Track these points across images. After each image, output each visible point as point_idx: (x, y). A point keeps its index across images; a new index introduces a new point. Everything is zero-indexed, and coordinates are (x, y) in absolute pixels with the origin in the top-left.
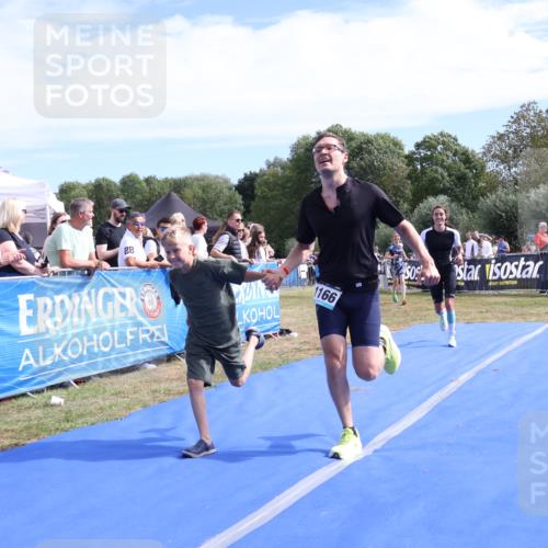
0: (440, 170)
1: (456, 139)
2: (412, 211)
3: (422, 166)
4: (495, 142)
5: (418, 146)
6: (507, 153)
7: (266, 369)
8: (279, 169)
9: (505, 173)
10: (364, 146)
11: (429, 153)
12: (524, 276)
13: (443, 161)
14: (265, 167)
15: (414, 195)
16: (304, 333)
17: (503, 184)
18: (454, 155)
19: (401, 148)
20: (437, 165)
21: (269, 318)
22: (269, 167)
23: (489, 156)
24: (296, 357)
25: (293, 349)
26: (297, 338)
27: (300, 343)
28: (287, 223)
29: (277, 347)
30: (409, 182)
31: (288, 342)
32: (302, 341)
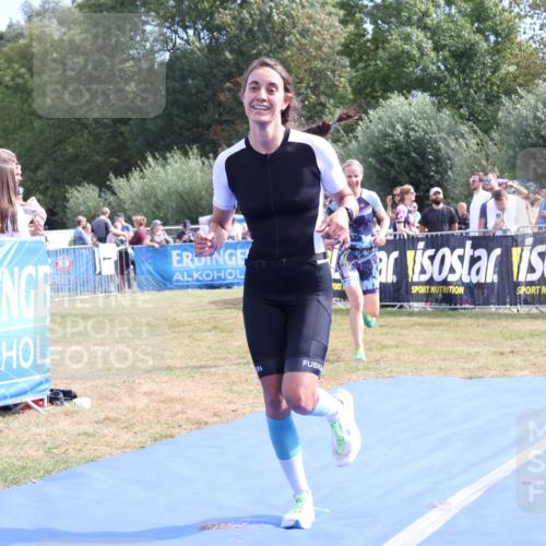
0: (418, 35)
3: (377, 30)
7: (15, 482)
13: (426, 14)
14: (20, 19)
15: (358, 91)
16: (104, 397)
20: (409, 22)
21: (26, 365)
22: (30, 18)
23: (525, 5)
24: (86, 453)
25: (79, 435)
26: (90, 410)
27: (97, 422)
28: (71, 150)
29: (43, 430)
30: (346, 61)
31: (69, 420)
32: (102, 416)
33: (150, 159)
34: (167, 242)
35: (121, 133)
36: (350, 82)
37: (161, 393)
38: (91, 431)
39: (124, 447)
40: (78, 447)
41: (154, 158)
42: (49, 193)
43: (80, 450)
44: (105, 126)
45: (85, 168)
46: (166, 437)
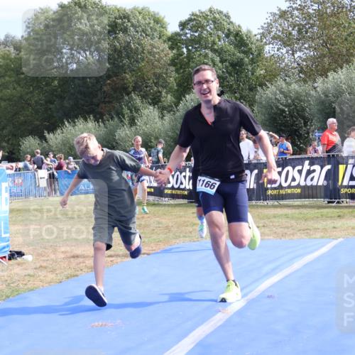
1: (228, 17)
2: (177, 104)
3: (188, 50)
4: (275, 21)
5: (183, 25)
6: (290, 34)
8: (12, 49)
9: (288, 58)
10: (119, 21)
11: (196, 34)
12: (309, 183)
13: (214, 43)
15: (179, 85)
17: (285, 71)
18: (228, 36)
19: (163, 26)
20: (206, 48)
23: (269, 38)
24: (29, 286)
25: (25, 276)
26: (32, 262)
27: (36, 269)
28: (22, 118)
29: (5, 274)
30: (173, 68)
31: (20, 268)
32: (38, 265)
33: (66, 123)
34: (76, 168)
35: (50, 109)
36: (175, 80)
37: (71, 252)
38: (32, 273)
39: (51, 282)
40: (24, 282)
41: (68, 122)
42: (10, 142)
43: (26, 284)
44: (41, 105)
45: (30, 128)
46: (74, 276)
